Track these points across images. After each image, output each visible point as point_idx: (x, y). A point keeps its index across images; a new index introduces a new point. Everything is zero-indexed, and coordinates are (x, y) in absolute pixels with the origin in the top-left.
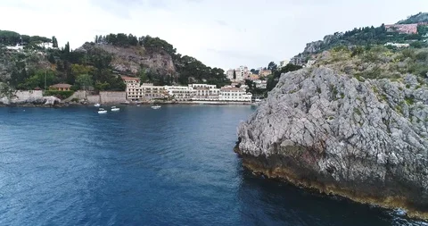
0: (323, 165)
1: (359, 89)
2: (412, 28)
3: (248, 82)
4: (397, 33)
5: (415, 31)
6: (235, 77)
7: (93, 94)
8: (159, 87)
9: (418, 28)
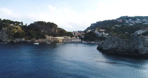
0: (118, 50)
1: (122, 40)
2: (121, 21)
3: (79, 36)
4: (117, 22)
5: (122, 21)
6: (75, 35)
7: (36, 39)
8: (55, 37)
9: (123, 21)
